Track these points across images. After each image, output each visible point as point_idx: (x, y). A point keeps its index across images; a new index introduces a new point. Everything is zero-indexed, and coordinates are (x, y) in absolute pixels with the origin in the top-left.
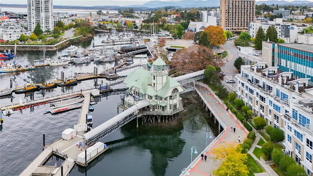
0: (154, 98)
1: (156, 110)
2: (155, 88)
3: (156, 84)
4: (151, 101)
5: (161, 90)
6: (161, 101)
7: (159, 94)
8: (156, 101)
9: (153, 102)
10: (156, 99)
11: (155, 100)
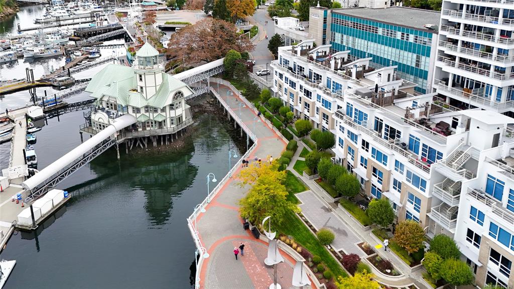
0: (143, 111)
1: (148, 129)
2: (144, 95)
3: (144, 88)
4: (138, 115)
5: (153, 97)
6: (155, 115)
7: (152, 103)
8: (147, 114)
9: (142, 117)
10: (147, 111)
11: (145, 114)
